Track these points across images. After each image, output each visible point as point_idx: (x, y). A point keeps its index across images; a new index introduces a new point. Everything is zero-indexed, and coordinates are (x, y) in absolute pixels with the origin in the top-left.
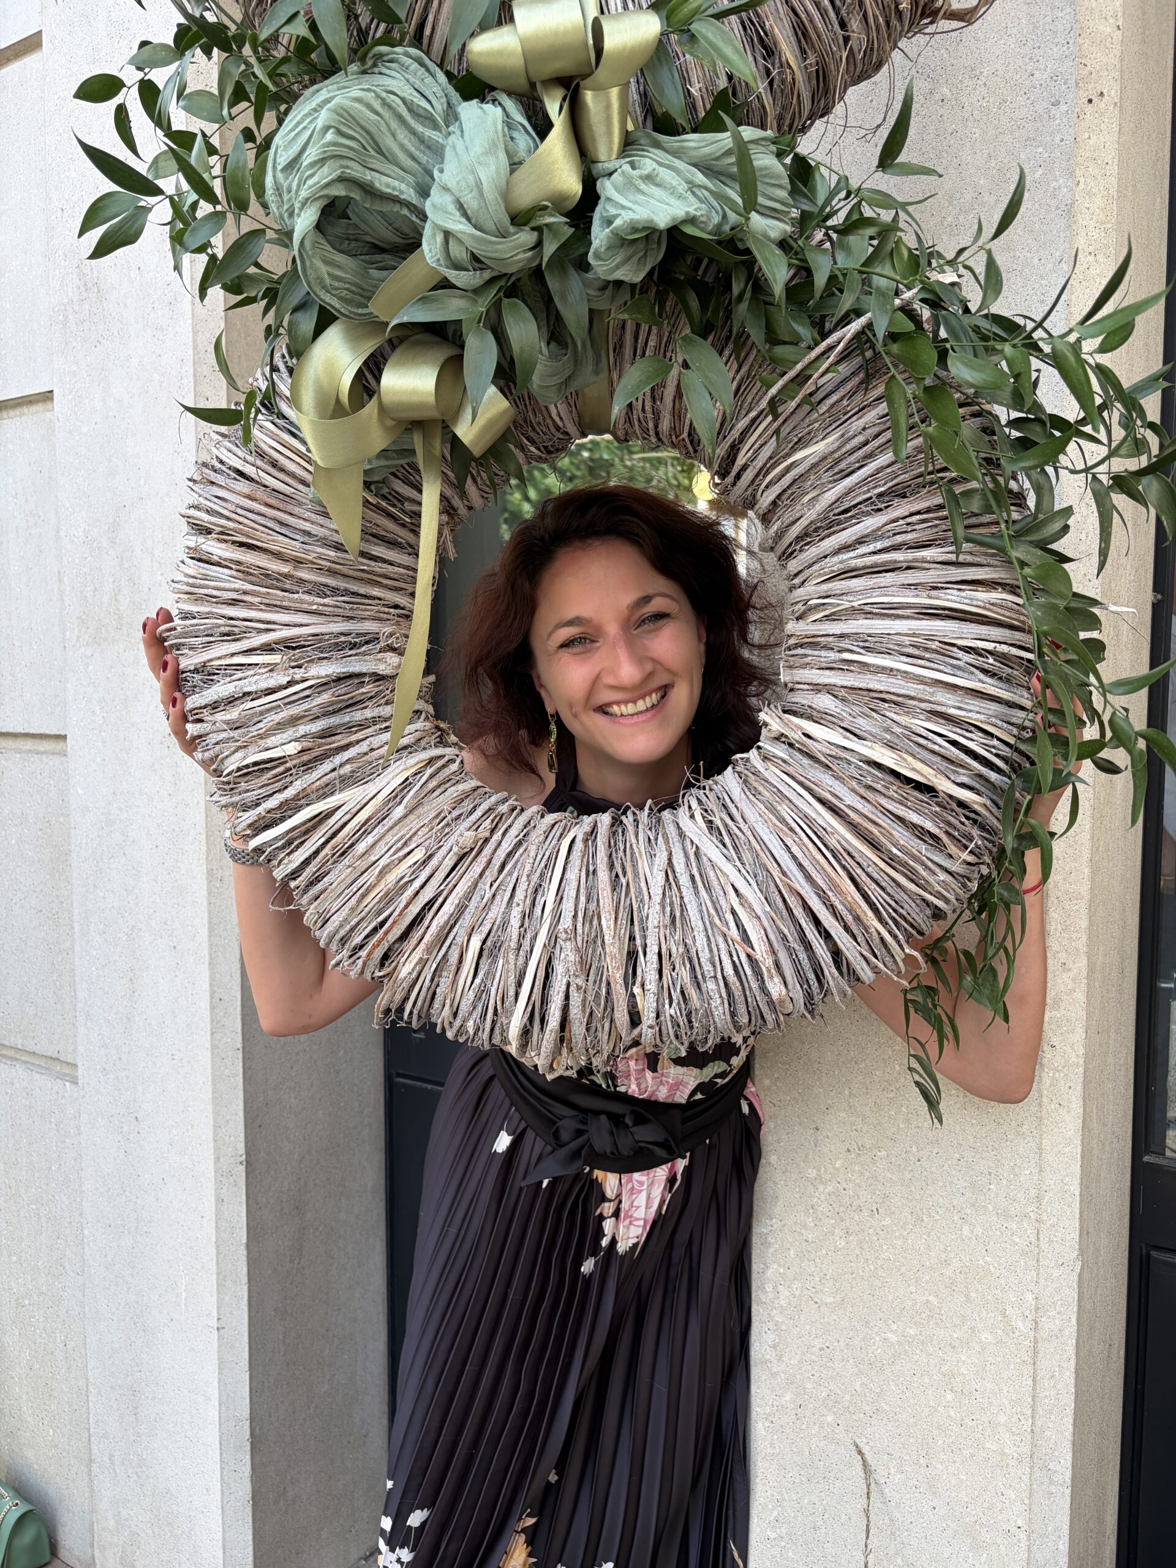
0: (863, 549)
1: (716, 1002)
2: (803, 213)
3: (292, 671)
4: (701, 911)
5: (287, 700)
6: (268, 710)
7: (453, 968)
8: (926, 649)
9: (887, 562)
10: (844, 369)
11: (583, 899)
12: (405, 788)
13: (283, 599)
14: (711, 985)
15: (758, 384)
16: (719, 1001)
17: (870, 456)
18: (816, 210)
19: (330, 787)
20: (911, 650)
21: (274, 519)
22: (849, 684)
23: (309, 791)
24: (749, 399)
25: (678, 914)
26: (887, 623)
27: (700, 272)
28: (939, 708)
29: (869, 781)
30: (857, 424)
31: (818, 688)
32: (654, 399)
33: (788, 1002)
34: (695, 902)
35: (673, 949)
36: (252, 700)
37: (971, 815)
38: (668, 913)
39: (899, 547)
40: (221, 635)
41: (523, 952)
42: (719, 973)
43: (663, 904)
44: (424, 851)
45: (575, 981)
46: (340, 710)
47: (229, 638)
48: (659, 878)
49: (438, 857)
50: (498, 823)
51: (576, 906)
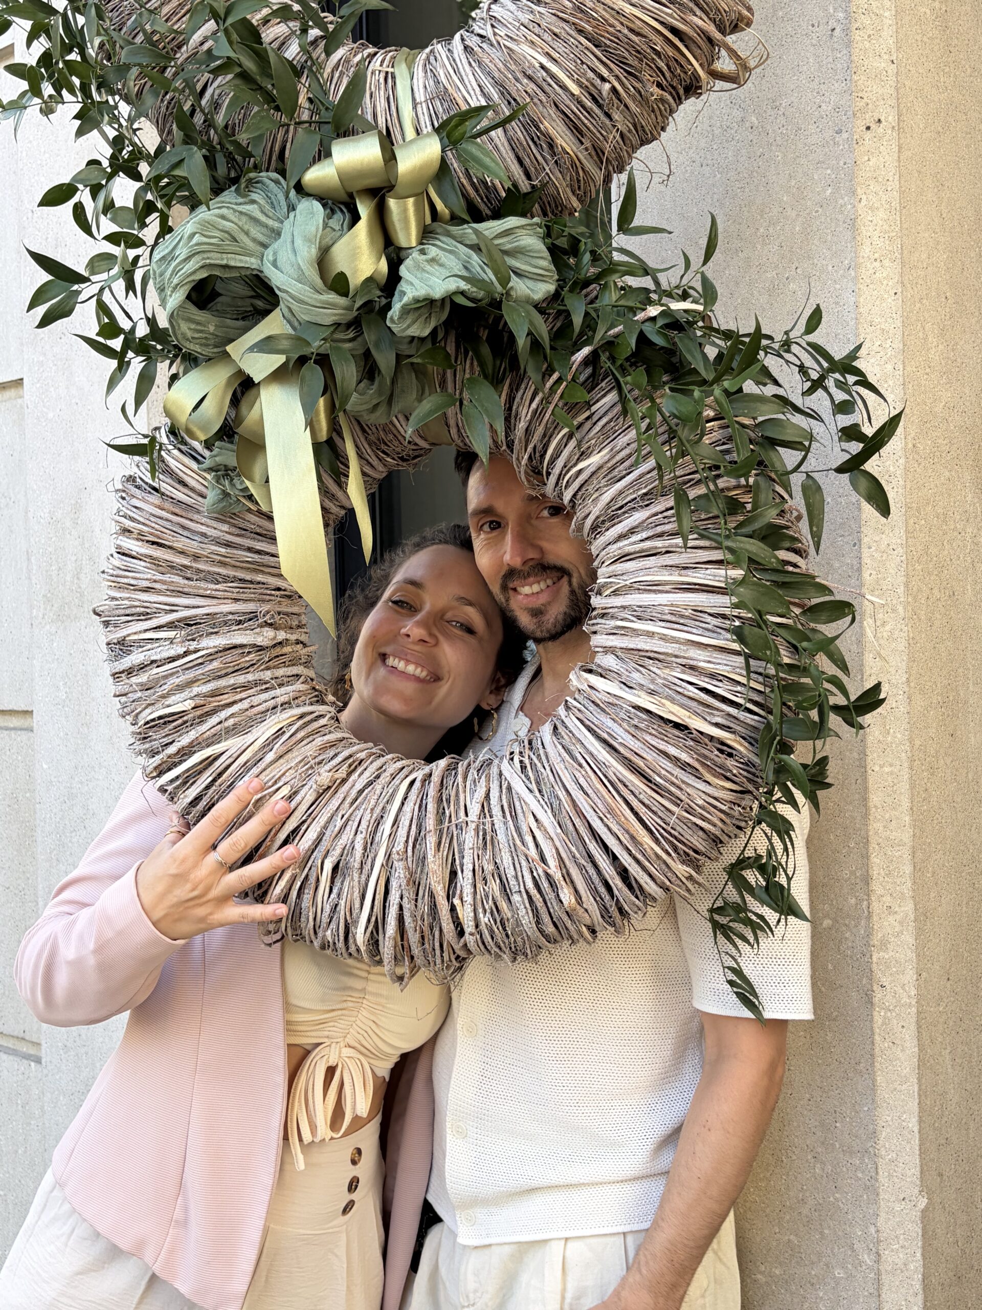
0: (635, 538)
1: (522, 912)
3: (187, 643)
4: (507, 835)
5: (184, 667)
6: (172, 674)
7: (313, 886)
8: (682, 616)
9: (649, 547)
11: (414, 829)
12: (278, 737)
13: (185, 586)
14: (517, 897)
16: (524, 911)
19: (217, 737)
20: (669, 617)
21: (178, 524)
22: (625, 646)
23: (200, 740)
25: (489, 839)
26: (652, 596)
28: (691, 662)
29: (636, 722)
30: (623, 441)
31: (609, 650)
33: (581, 911)
34: (503, 828)
35: (485, 868)
36: (158, 667)
37: (725, 748)
38: (481, 837)
39: (660, 535)
40: (139, 614)
41: (365, 871)
42: (522, 887)
43: (477, 830)
44: (289, 788)
45: (406, 894)
46: (226, 675)
47: (142, 618)
48: (476, 809)
49: (302, 793)
50: (356, 767)
51: (409, 832)
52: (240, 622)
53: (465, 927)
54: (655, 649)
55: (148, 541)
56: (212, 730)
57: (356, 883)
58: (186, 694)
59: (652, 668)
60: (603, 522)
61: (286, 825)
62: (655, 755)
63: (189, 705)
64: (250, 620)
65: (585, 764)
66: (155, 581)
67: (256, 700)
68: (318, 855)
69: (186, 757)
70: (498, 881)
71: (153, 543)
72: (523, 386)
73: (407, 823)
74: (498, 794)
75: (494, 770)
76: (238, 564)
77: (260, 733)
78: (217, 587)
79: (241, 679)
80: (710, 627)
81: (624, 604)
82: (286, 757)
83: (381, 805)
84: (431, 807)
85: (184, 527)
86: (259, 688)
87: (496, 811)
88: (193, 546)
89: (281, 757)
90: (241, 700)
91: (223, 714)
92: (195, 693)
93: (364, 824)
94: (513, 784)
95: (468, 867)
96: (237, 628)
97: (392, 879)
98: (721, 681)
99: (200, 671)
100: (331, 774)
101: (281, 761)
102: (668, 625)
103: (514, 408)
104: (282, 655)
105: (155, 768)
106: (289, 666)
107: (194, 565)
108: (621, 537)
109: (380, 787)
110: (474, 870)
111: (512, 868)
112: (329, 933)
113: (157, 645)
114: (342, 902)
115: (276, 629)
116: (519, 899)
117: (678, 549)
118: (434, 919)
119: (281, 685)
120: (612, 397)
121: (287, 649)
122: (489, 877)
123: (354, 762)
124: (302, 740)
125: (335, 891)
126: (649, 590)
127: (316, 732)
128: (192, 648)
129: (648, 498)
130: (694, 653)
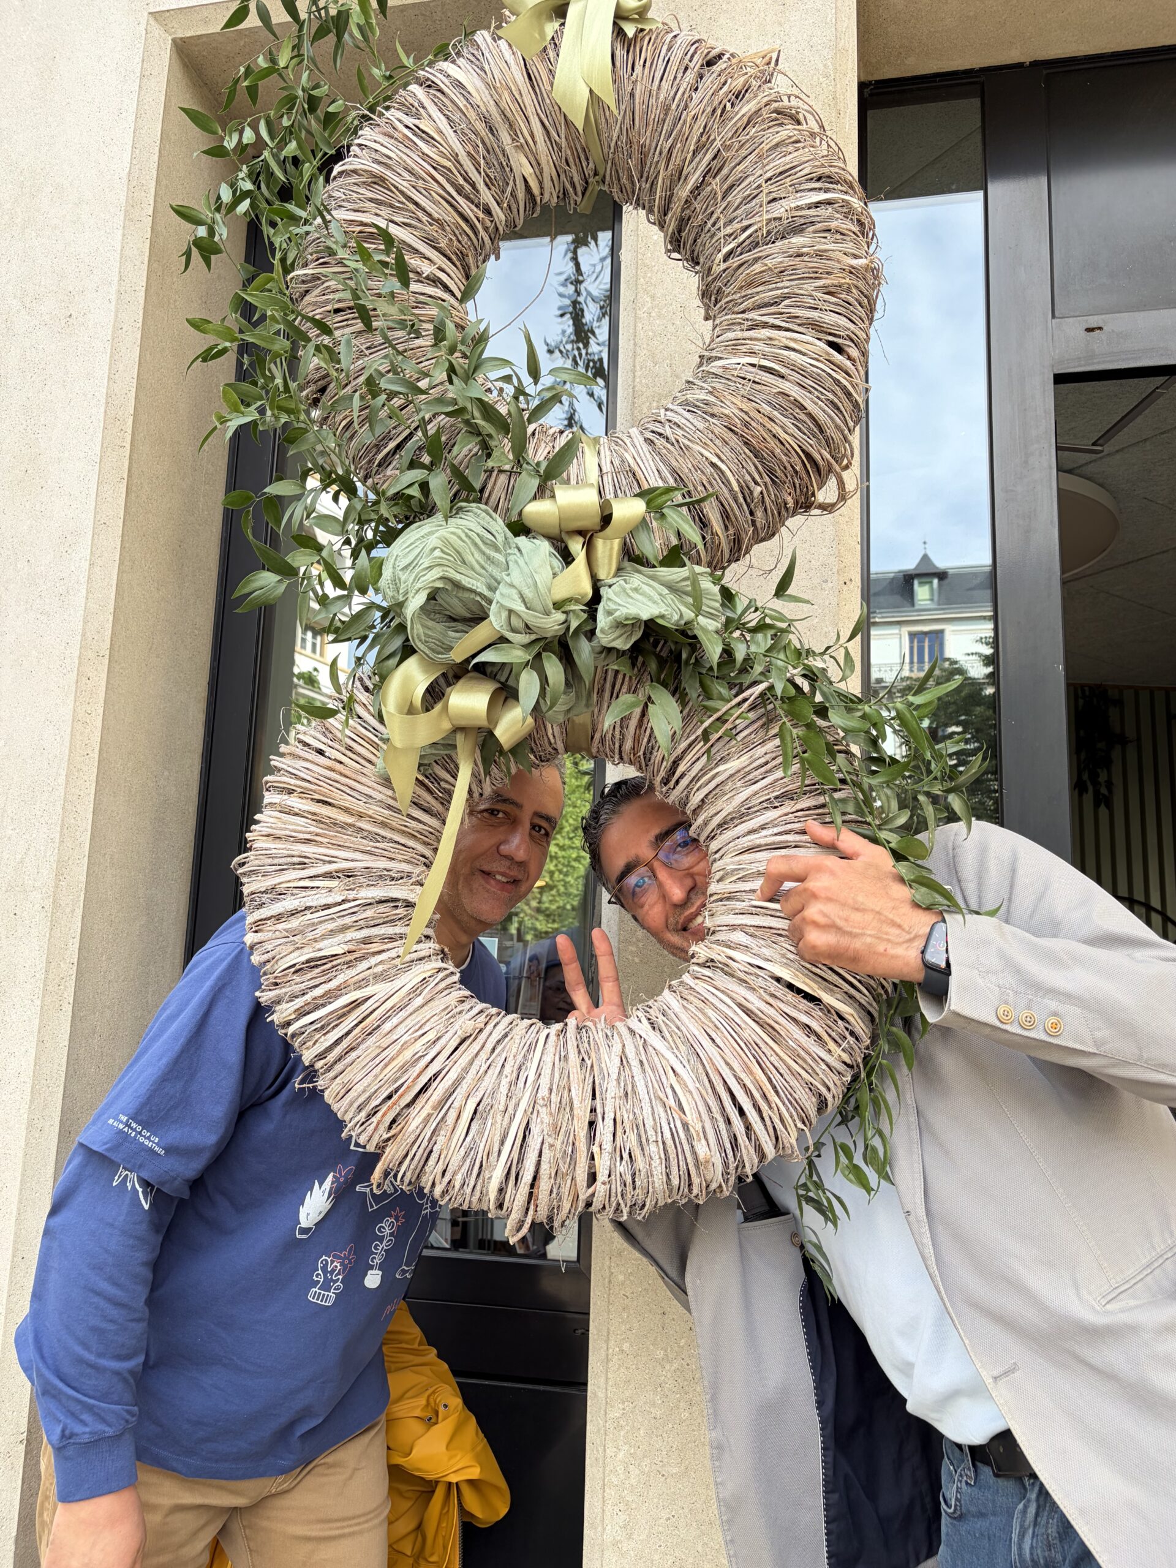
0: (764, 833)
1: (656, 1162)
2: (728, 618)
4: (647, 1087)
5: (340, 914)
6: (321, 922)
7: (451, 1127)
9: (782, 842)
10: (752, 715)
11: (557, 1076)
13: (346, 841)
14: (653, 1148)
15: (695, 722)
16: (658, 1161)
17: (770, 771)
18: (736, 617)
21: (346, 785)
22: (756, 924)
23: (347, 984)
24: (688, 730)
25: (630, 1088)
27: (658, 649)
29: (772, 989)
30: (760, 751)
31: (733, 928)
32: (621, 727)
33: (710, 1164)
34: (643, 1082)
35: (626, 1116)
36: (313, 912)
38: (622, 1088)
39: (791, 832)
40: (294, 864)
41: (508, 1114)
42: (660, 1137)
43: (618, 1080)
44: (433, 1034)
45: (547, 1139)
46: (378, 924)
47: (301, 866)
48: (616, 1061)
49: (445, 1039)
50: (489, 1020)
51: (552, 1080)
52: (393, 879)
53: (599, 1176)
56: (361, 975)
57: (499, 1126)
58: (340, 938)
60: (732, 819)
61: (429, 1069)
63: (342, 949)
67: (401, 951)
69: (331, 1000)
71: (319, 801)
73: (549, 1071)
74: (634, 1050)
75: (623, 1030)
77: (406, 981)
79: (388, 930)
82: (430, 1005)
83: (522, 1054)
85: (352, 788)
87: (635, 1063)
88: (360, 806)
89: (427, 1003)
90: (388, 950)
91: (374, 961)
92: (348, 939)
93: (508, 1069)
94: (649, 1041)
95: (609, 1117)
96: (390, 883)
97: (532, 1126)
99: (354, 918)
100: (472, 1022)
101: (427, 1006)
107: (356, 823)
109: (519, 1037)
110: (615, 1120)
111: (651, 1119)
113: (312, 892)
116: (654, 1150)
118: (569, 1166)
122: (627, 1125)
123: (487, 1015)
124: (441, 991)
125: (471, 1134)
128: (350, 897)
129: (780, 800)
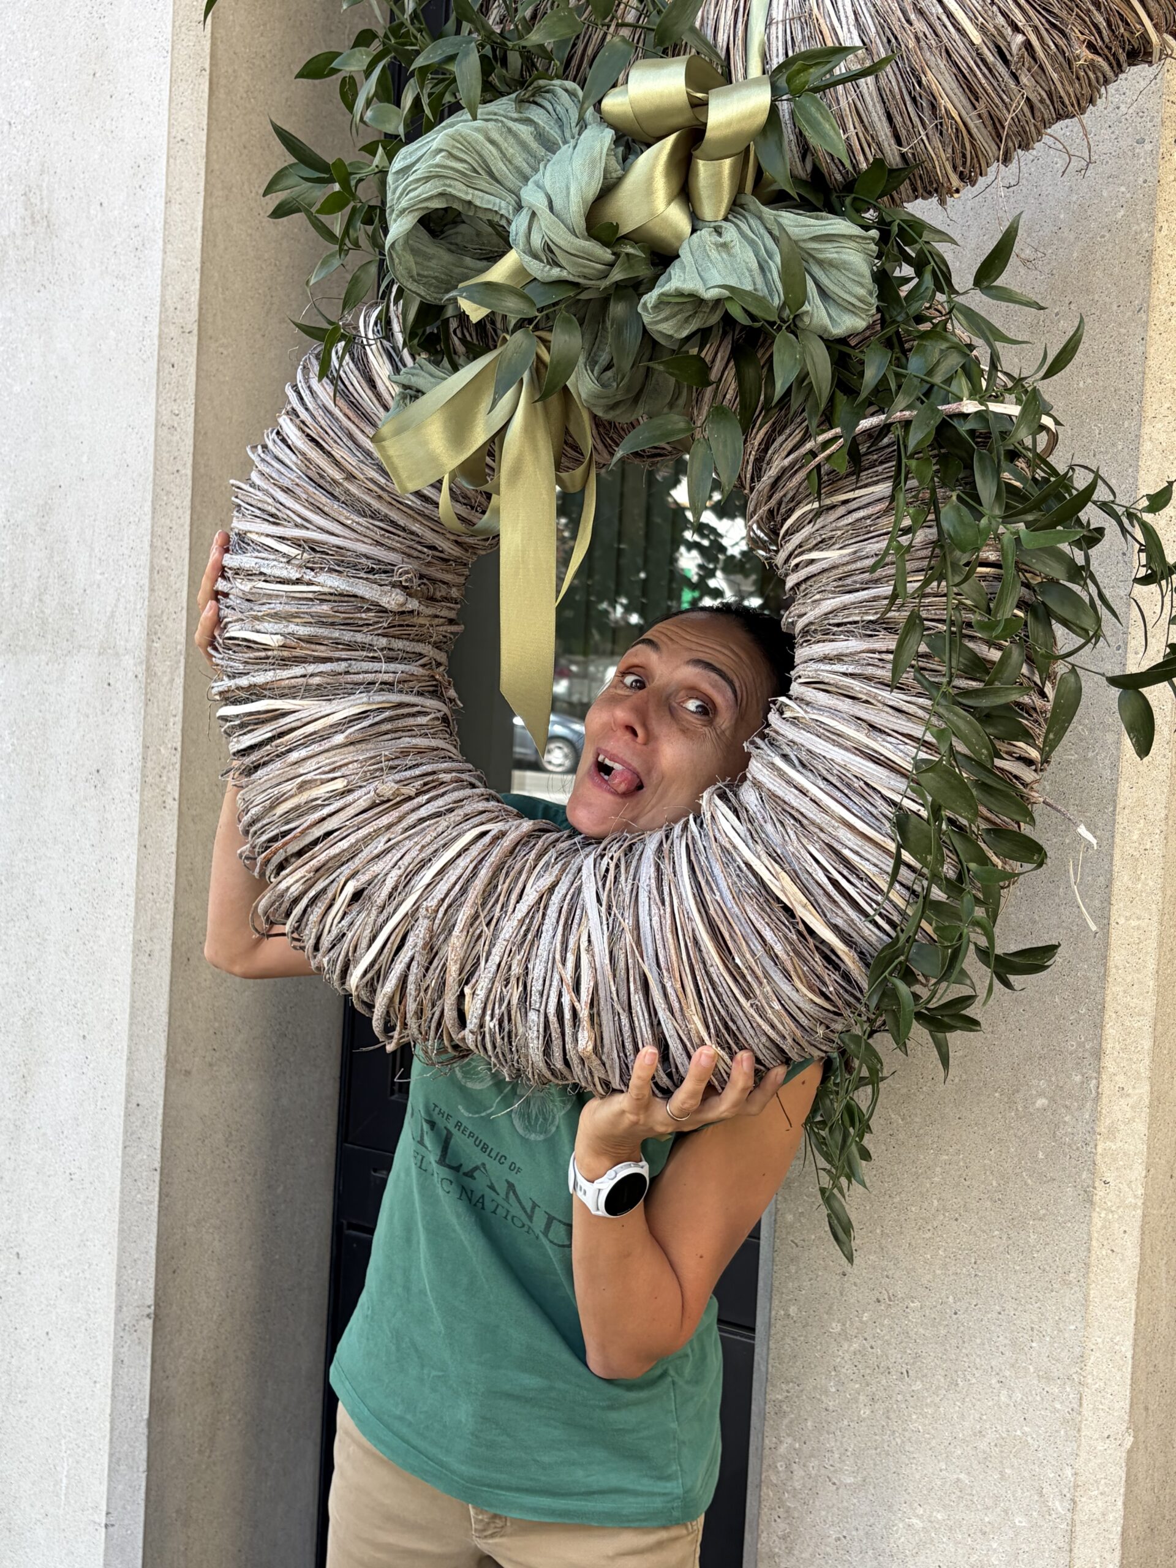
0: (838, 667)
1: (533, 1034)
3: (305, 570)
5: (289, 595)
8: (849, 785)
9: (848, 688)
11: (457, 887)
12: (358, 719)
13: (327, 504)
14: (533, 1016)
16: (536, 1034)
19: (294, 690)
20: (834, 780)
21: (348, 431)
22: (773, 788)
23: (276, 686)
25: (530, 938)
26: (828, 746)
28: (838, 846)
30: (872, 547)
33: (596, 1062)
34: (551, 933)
35: (512, 968)
36: (265, 581)
37: (834, 958)
38: (522, 932)
39: (868, 678)
41: (385, 913)
42: (543, 1007)
43: (522, 922)
44: (345, 783)
45: (417, 958)
46: (333, 624)
47: (271, 519)
48: (532, 897)
49: (356, 794)
50: (434, 787)
51: (450, 891)
52: (371, 571)
53: (468, 1022)
54: (803, 810)
55: (308, 435)
56: (293, 681)
57: (371, 920)
58: (280, 627)
59: (789, 830)
60: (815, 631)
61: (326, 823)
62: (749, 931)
63: (274, 641)
64: (385, 572)
65: (667, 903)
66: (297, 485)
67: (356, 666)
68: (346, 870)
69: (254, 697)
70: (521, 989)
71: (313, 440)
72: (788, 431)
73: (453, 879)
74: (564, 891)
75: (577, 861)
76: (394, 502)
77: (340, 707)
78: (361, 520)
79: (348, 636)
80: (875, 812)
81: (797, 740)
82: (359, 746)
83: (435, 846)
84: (484, 873)
85: (351, 436)
86: (365, 653)
87: (553, 909)
88: (350, 460)
89: (352, 743)
90: (337, 659)
91: (311, 668)
92: (290, 631)
93: (407, 859)
94: (584, 888)
95: (495, 959)
96: (362, 575)
97: (412, 934)
98: (861, 879)
99: (304, 609)
100: (396, 786)
101: (351, 748)
102: (829, 788)
103: (770, 452)
104: (408, 625)
105: (220, 693)
106: (413, 640)
107: (346, 484)
108: (826, 659)
109: (446, 824)
110: (499, 965)
111: (541, 981)
112: (327, 958)
113: (273, 557)
114: (350, 935)
115: (409, 595)
116: (536, 1019)
117: (879, 705)
118: (440, 997)
119: (390, 660)
120: (884, 489)
121: (416, 620)
122: (513, 980)
123: (433, 781)
124: (386, 733)
125: (348, 919)
126: (828, 739)
127: (408, 729)
128: (306, 578)
129: (870, 629)
130: (843, 834)
